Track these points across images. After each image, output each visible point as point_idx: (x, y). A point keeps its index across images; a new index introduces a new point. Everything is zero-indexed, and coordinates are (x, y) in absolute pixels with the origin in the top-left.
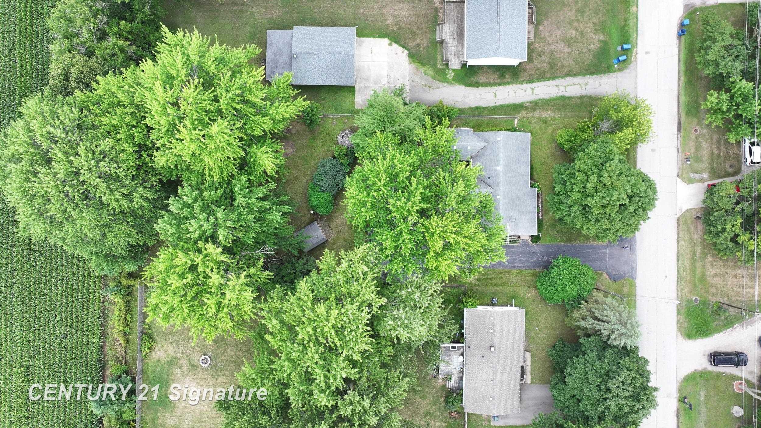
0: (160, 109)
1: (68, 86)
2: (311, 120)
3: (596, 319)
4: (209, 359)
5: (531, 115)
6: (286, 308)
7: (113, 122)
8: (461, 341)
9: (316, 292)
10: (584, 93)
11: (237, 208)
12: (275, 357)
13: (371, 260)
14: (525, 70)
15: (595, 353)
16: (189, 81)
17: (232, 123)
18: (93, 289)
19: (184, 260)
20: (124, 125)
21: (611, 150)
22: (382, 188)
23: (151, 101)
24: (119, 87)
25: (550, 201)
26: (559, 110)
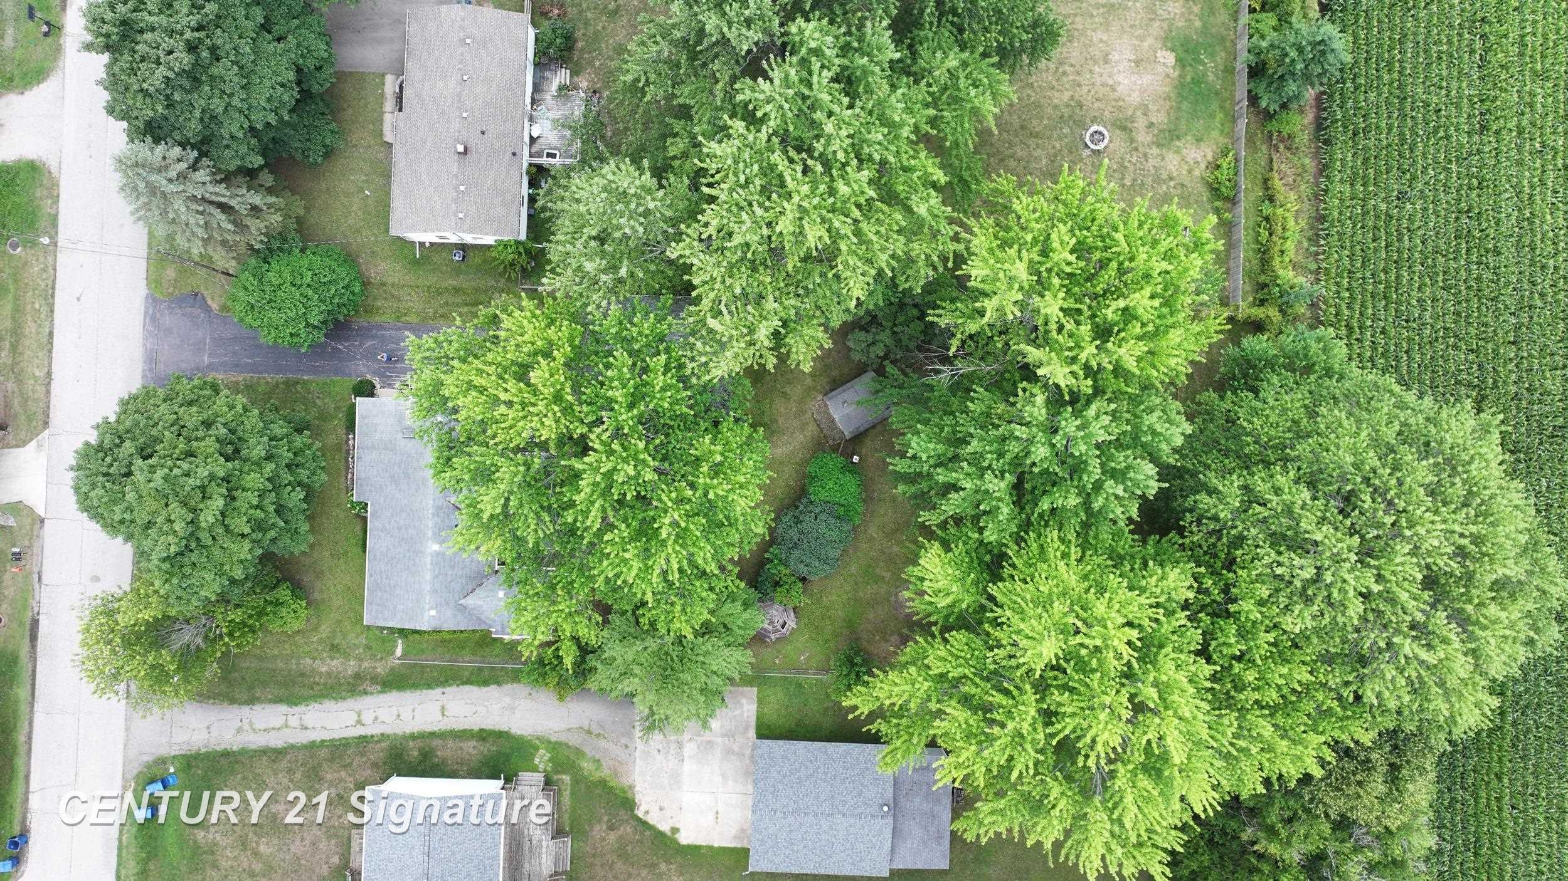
0: (1175, 697)
1: (1390, 752)
2: (853, 664)
3: (224, 207)
4: (1089, 143)
5: (365, 665)
6: (897, 240)
7: (1285, 671)
8: (534, 170)
9: (830, 275)
10: (246, 710)
11: (1006, 467)
12: (927, 132)
13: (704, 344)
14: (375, 765)
15: (225, 132)
16: (1110, 761)
17: (1013, 662)
18: (1342, 299)
19: (1122, 351)
20: (1259, 662)
21: (167, 580)
22: (670, 504)
23: (1194, 718)
24: (1271, 749)
25: (319, 471)
26: (302, 675)
